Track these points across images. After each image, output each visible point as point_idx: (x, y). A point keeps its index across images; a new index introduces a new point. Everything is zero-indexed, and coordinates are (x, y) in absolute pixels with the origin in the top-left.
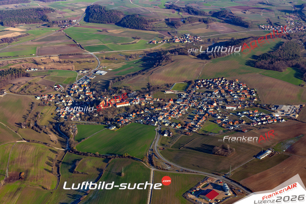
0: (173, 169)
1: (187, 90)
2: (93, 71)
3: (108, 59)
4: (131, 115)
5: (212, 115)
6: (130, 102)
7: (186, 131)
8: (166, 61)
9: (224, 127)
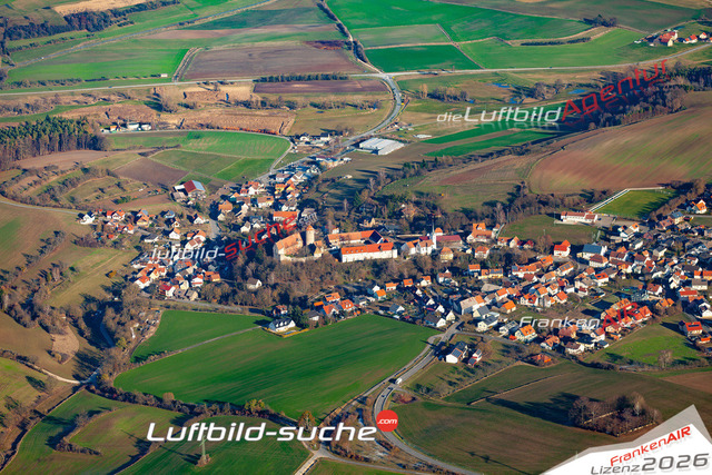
0: (394, 459)
1: (654, 216)
2: (353, 138)
3: (438, 98)
4: (376, 289)
5: (685, 303)
6: (398, 246)
7: (540, 349)
8: (647, 109)
9: (698, 349)
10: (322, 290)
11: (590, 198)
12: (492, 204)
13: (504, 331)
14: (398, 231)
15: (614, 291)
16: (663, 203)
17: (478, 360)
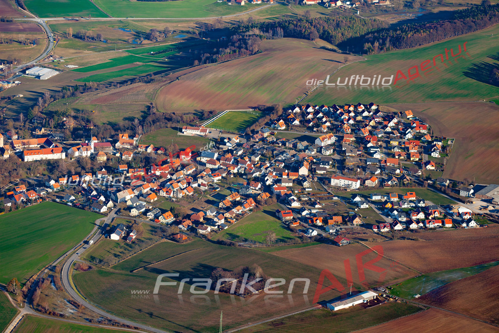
0: (81, 315)
1: (249, 130)
2: (20, 66)
3: (80, 38)
4: (52, 182)
5: (278, 196)
6: (65, 150)
7: (179, 230)
8: (234, 51)
9: (292, 230)
10: (11, 182)
11: (201, 116)
12: (131, 119)
13: (151, 215)
14: (63, 139)
15: (226, 186)
16: (254, 121)
17: (134, 237)
